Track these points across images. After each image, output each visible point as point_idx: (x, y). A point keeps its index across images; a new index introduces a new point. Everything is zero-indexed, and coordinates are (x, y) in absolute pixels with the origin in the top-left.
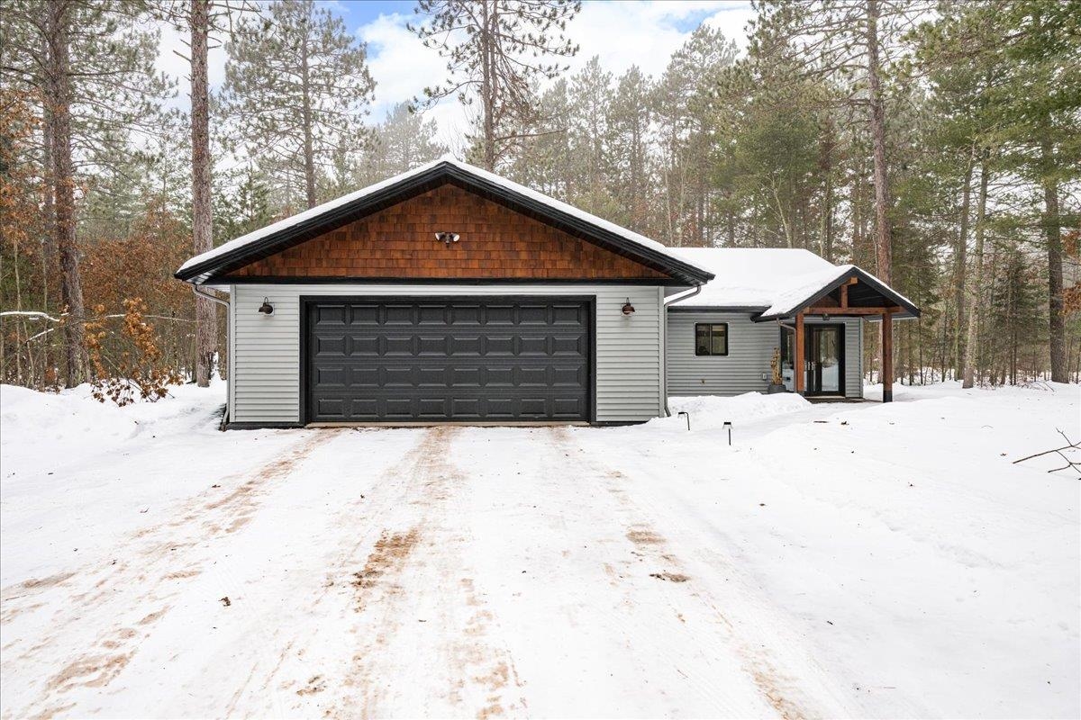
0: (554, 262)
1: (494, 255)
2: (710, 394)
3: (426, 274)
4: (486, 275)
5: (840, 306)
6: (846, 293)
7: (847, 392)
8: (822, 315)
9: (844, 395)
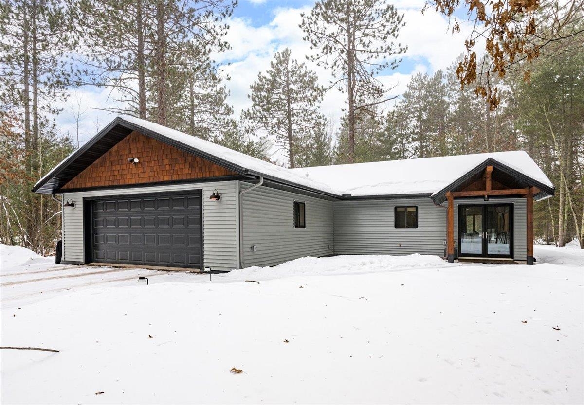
0: (182, 170)
1: (155, 168)
2: (344, 254)
3: (127, 182)
4: (151, 180)
5: (485, 189)
6: (490, 178)
7: (515, 256)
8: (483, 197)
9: (513, 258)
